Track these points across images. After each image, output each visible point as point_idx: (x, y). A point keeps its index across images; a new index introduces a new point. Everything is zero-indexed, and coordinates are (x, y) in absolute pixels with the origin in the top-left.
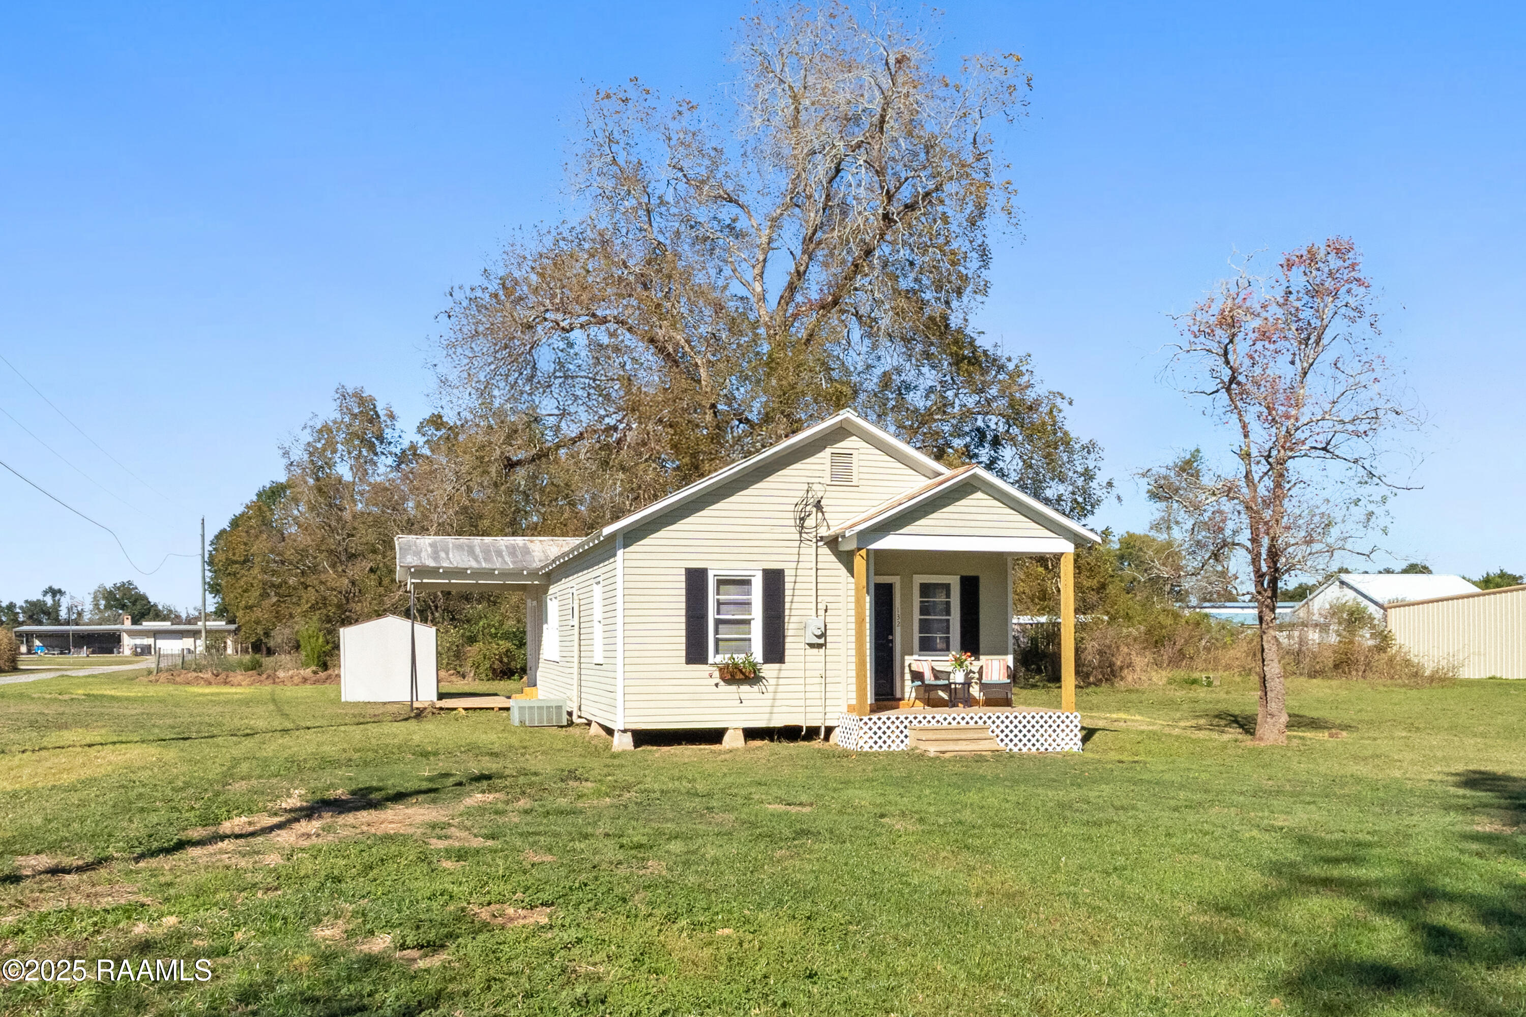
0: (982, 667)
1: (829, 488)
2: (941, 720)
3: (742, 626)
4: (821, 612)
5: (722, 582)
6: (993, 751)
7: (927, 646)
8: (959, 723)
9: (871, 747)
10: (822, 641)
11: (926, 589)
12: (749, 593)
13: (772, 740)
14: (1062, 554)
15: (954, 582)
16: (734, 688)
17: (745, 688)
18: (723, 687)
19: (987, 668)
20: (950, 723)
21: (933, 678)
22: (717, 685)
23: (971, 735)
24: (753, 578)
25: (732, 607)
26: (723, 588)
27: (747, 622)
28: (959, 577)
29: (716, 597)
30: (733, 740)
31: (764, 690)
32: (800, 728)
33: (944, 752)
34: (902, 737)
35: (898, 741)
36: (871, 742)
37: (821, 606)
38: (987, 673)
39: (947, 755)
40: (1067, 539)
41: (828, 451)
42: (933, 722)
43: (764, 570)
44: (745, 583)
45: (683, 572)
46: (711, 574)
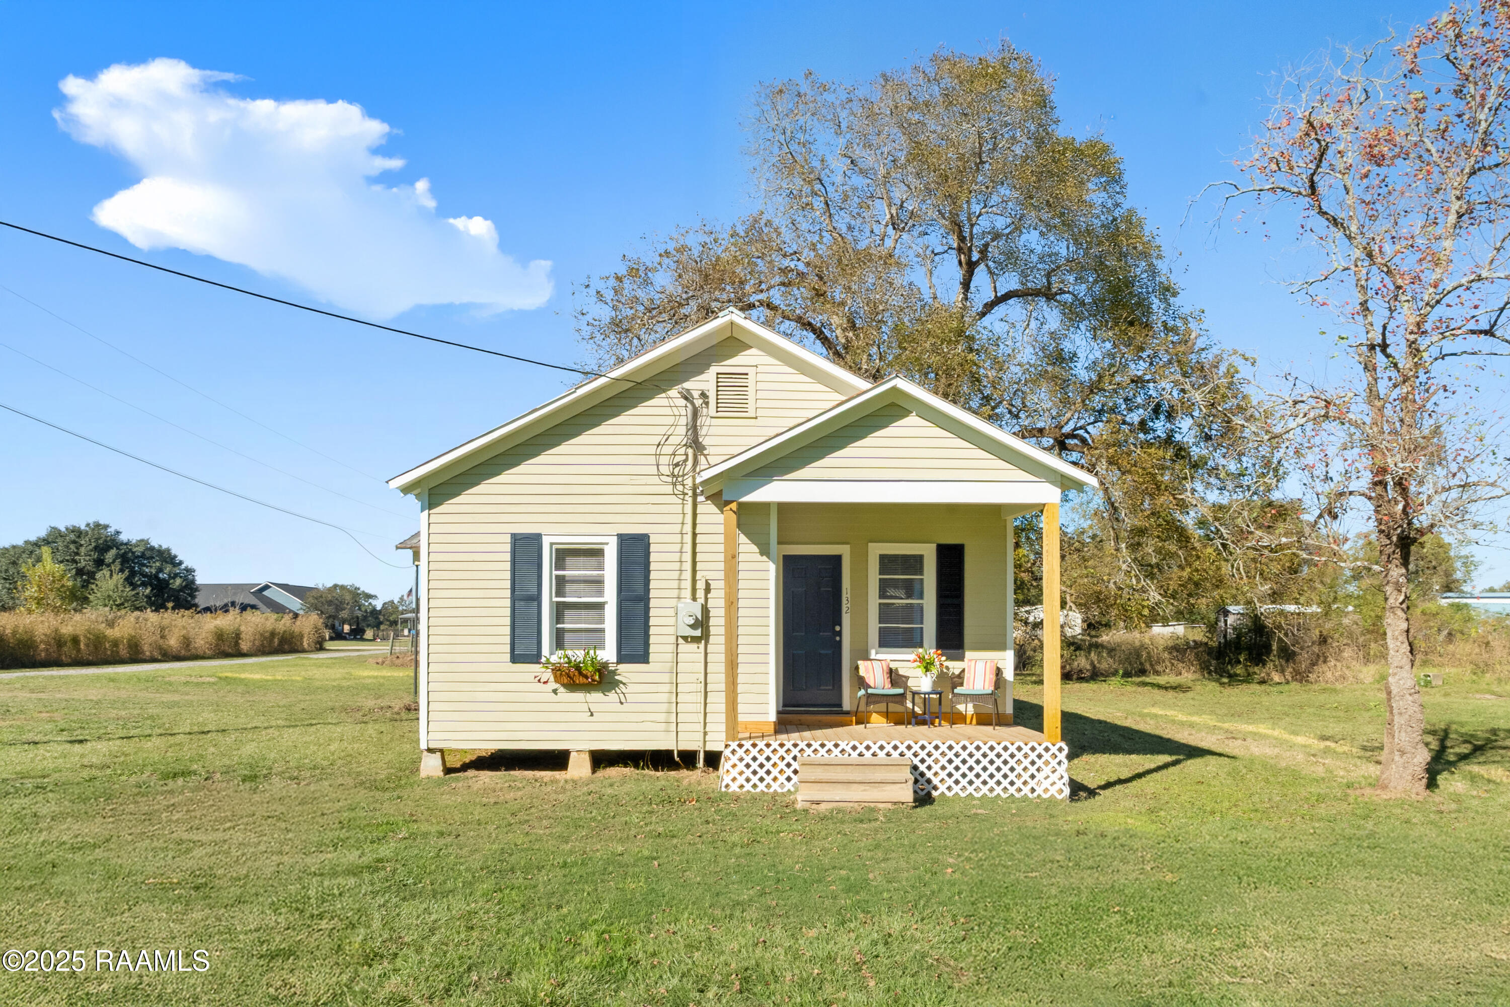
0: (963, 671)
1: (714, 421)
2: (848, 749)
3: (592, 613)
4: (700, 594)
5: (563, 555)
6: (895, 803)
7: (888, 640)
8: (874, 755)
9: (742, 786)
10: (698, 633)
11: (888, 563)
12: (601, 567)
13: (637, 766)
14: (1044, 505)
15: (929, 553)
16: (579, 696)
17: (596, 697)
18: (564, 695)
19: (969, 672)
20: (861, 755)
21: (888, 685)
22: (555, 691)
23: (879, 775)
24: (606, 548)
25: (582, 586)
26: (569, 561)
27: (600, 606)
28: (935, 545)
29: (555, 573)
30: (579, 767)
31: (623, 700)
32: (669, 753)
33: (818, 803)
34: (789, 772)
35: (782, 779)
36: (741, 780)
37: (701, 585)
38: (969, 678)
39: (823, 807)
40: (1052, 483)
41: (714, 370)
42: (836, 752)
43: (620, 536)
44: (596, 553)
45: (508, 539)
46: (546, 542)
